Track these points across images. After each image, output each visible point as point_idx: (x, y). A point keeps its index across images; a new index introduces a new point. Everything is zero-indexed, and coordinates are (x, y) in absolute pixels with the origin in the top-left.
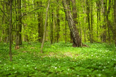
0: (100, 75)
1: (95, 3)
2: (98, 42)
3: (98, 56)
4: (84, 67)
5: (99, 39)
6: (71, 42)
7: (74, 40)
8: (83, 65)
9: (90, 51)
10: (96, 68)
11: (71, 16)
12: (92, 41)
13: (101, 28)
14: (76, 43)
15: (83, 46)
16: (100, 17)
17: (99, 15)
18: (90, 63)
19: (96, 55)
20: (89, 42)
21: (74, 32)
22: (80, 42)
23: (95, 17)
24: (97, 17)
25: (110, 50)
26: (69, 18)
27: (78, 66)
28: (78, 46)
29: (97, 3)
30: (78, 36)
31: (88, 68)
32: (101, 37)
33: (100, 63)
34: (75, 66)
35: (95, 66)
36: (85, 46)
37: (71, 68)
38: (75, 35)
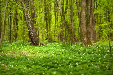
0: (55, 73)
1: (53, 4)
2: (55, 42)
3: (54, 54)
4: (40, 65)
5: (56, 39)
6: (29, 41)
7: (32, 39)
8: (40, 63)
9: (47, 50)
10: (52, 66)
11: (29, 15)
12: (49, 40)
13: (58, 28)
14: (34, 42)
15: (40, 45)
16: (57, 18)
17: (56, 15)
18: (47, 61)
19: (52, 54)
20: (47, 41)
21: (32, 31)
22: (38, 41)
23: (53, 17)
24: (54, 17)
25: (66, 49)
26: (27, 18)
27: (35, 64)
28: (36, 45)
29: (54, 4)
30: (35, 35)
31: (44, 66)
32: (59, 37)
33: (56, 62)
34: (32, 64)
35: (51, 64)
36: (43, 45)
37: (28, 66)
38: (33, 35)
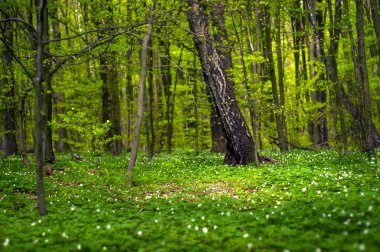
0: (362, 247)
3: (322, 190)
4: (292, 225)
6: (214, 150)
7: (229, 141)
8: (287, 220)
10: (332, 227)
11: (216, 63)
12: (284, 144)
13: (308, 100)
15: (260, 161)
16: (305, 66)
17: (301, 57)
18: (309, 212)
19: (315, 188)
20: (275, 146)
21: (230, 115)
26: (212, 71)
28: (244, 163)
29: (292, 20)
31: (307, 228)
32: (311, 132)
33: (343, 212)
34: (263, 222)
35: (328, 221)
36: (267, 160)
38: (233, 127)
